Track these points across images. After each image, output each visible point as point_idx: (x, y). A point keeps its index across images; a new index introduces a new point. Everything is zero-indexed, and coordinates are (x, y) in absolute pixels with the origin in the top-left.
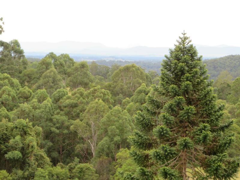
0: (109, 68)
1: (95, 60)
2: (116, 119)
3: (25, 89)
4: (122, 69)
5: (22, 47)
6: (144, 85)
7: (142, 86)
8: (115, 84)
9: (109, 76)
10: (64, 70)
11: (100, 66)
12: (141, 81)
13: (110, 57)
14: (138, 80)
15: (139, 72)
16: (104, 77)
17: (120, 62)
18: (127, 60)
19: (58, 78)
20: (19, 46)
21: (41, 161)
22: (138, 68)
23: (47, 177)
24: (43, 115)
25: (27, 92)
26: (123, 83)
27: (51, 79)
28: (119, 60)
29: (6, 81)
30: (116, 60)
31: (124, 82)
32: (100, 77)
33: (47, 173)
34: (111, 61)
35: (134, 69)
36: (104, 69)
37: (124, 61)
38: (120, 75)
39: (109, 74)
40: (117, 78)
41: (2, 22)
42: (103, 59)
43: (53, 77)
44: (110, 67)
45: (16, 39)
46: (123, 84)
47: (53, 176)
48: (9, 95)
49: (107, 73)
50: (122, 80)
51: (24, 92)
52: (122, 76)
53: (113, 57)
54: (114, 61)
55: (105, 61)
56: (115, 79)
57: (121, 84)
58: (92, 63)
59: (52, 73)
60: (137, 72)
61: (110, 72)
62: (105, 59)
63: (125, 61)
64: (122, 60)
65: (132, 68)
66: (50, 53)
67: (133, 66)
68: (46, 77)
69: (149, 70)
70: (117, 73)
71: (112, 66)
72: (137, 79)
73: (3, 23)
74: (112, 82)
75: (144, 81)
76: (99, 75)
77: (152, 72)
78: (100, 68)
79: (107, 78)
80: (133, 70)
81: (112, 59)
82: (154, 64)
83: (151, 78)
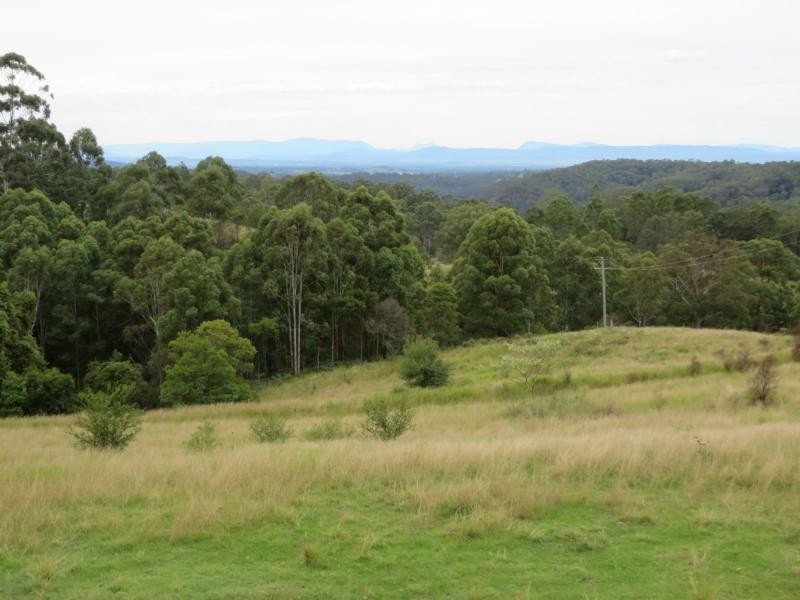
2: (190, 274)
3: (71, 221)
5: (100, 143)
10: (178, 184)
19: (154, 200)
20: (94, 140)
21: (23, 358)
23: (25, 389)
24: (69, 270)
25: (73, 225)
27: (138, 201)
29: (36, 206)
33: (24, 382)
41: (49, 93)
43: (142, 197)
45: (88, 127)
47: (36, 386)
48: (34, 231)
51: (68, 226)
59: (141, 190)
66: (151, 154)
68: (129, 198)
73: (52, 96)
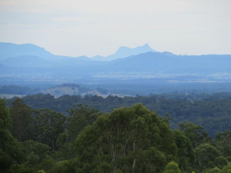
0: (65, 119)
1: (20, 96)
4: (106, 121)
6: (173, 167)
7: (169, 169)
8: (86, 165)
9: (65, 140)
11: (37, 113)
12: (163, 155)
13: (65, 85)
14: (153, 154)
15: (156, 128)
16: (50, 145)
17: (95, 98)
18: (114, 95)
22: (154, 117)
26: (109, 160)
28: (91, 93)
30: (83, 95)
31: (114, 160)
32: (37, 144)
34: (67, 96)
35: (141, 119)
36: (50, 120)
37: (105, 96)
38: (101, 138)
39: (65, 136)
40: (92, 148)
42: (44, 92)
44: (67, 115)
46: (109, 165)
49: (57, 133)
50: (106, 153)
52: (105, 141)
53: (73, 86)
54: (76, 98)
55: (49, 97)
56: (85, 151)
57: (105, 163)
58: (14, 104)
60: (150, 129)
61: (66, 130)
62: (51, 92)
63: (110, 97)
64: (99, 95)
65: (136, 118)
67: (139, 112)
69: (181, 122)
70: (92, 132)
71: (72, 112)
72: (153, 148)
74: (76, 160)
75: (170, 156)
76: (35, 140)
77: (189, 128)
78: (37, 118)
79: (57, 149)
80: (139, 122)
81: (70, 92)
82: (196, 104)
83: (191, 144)
